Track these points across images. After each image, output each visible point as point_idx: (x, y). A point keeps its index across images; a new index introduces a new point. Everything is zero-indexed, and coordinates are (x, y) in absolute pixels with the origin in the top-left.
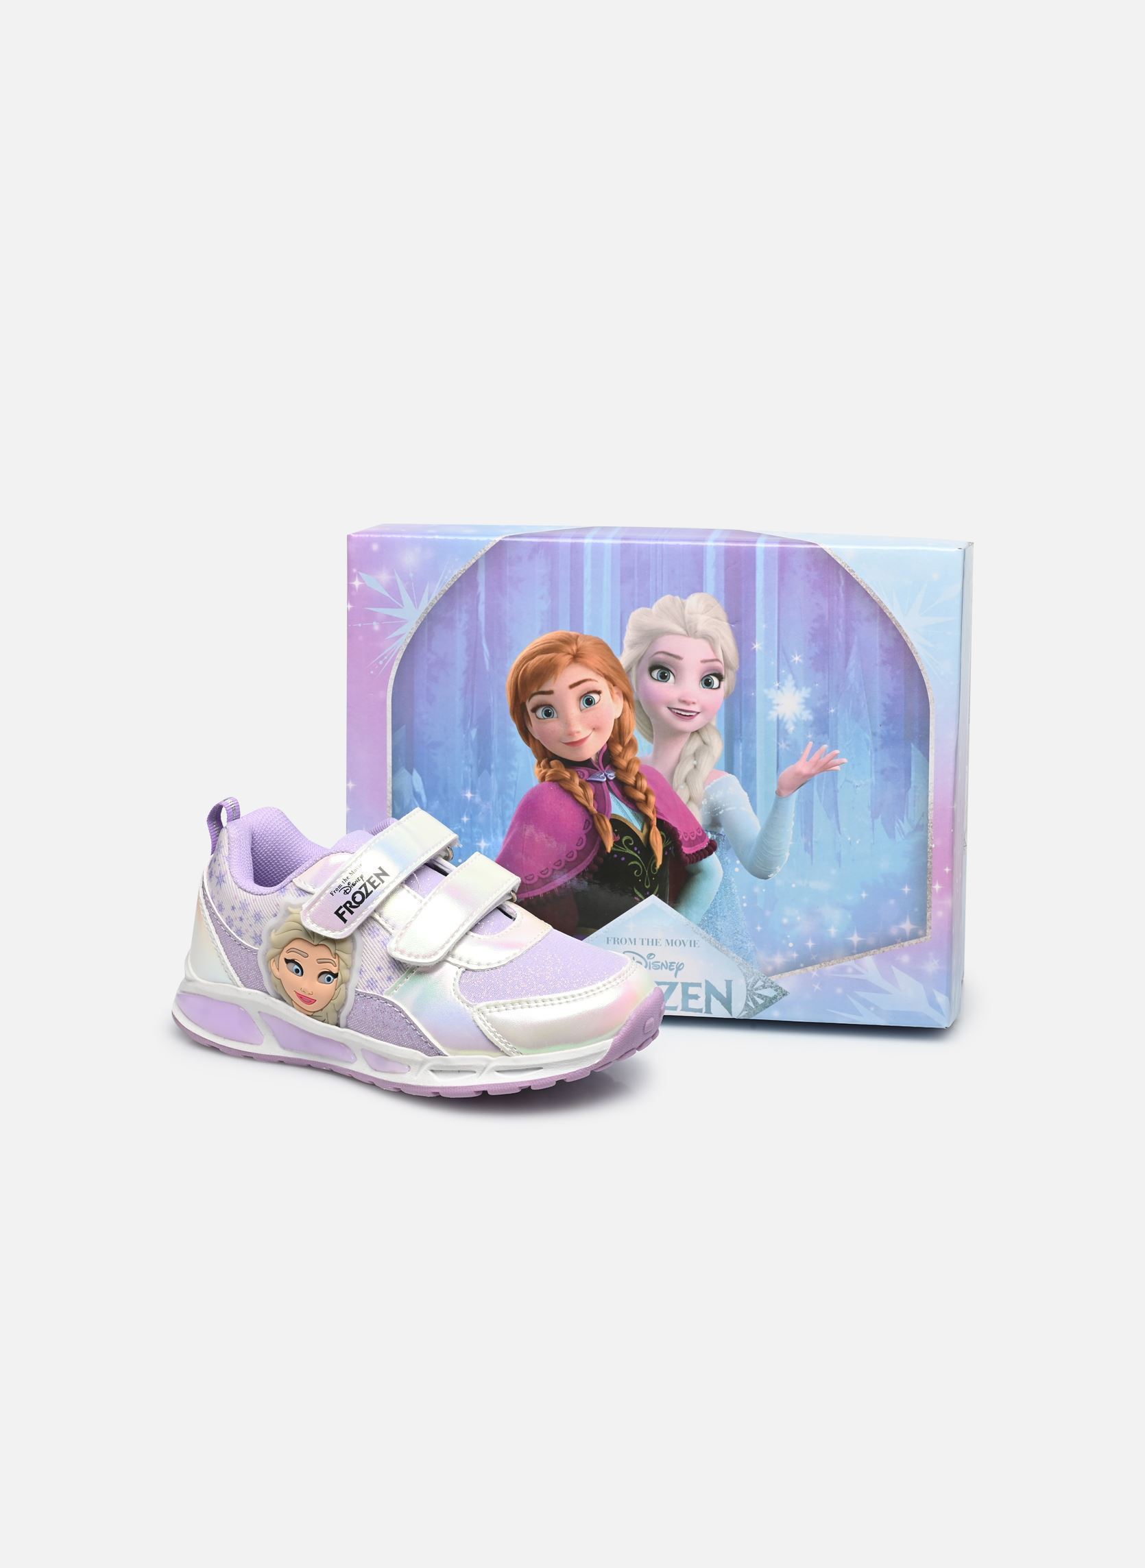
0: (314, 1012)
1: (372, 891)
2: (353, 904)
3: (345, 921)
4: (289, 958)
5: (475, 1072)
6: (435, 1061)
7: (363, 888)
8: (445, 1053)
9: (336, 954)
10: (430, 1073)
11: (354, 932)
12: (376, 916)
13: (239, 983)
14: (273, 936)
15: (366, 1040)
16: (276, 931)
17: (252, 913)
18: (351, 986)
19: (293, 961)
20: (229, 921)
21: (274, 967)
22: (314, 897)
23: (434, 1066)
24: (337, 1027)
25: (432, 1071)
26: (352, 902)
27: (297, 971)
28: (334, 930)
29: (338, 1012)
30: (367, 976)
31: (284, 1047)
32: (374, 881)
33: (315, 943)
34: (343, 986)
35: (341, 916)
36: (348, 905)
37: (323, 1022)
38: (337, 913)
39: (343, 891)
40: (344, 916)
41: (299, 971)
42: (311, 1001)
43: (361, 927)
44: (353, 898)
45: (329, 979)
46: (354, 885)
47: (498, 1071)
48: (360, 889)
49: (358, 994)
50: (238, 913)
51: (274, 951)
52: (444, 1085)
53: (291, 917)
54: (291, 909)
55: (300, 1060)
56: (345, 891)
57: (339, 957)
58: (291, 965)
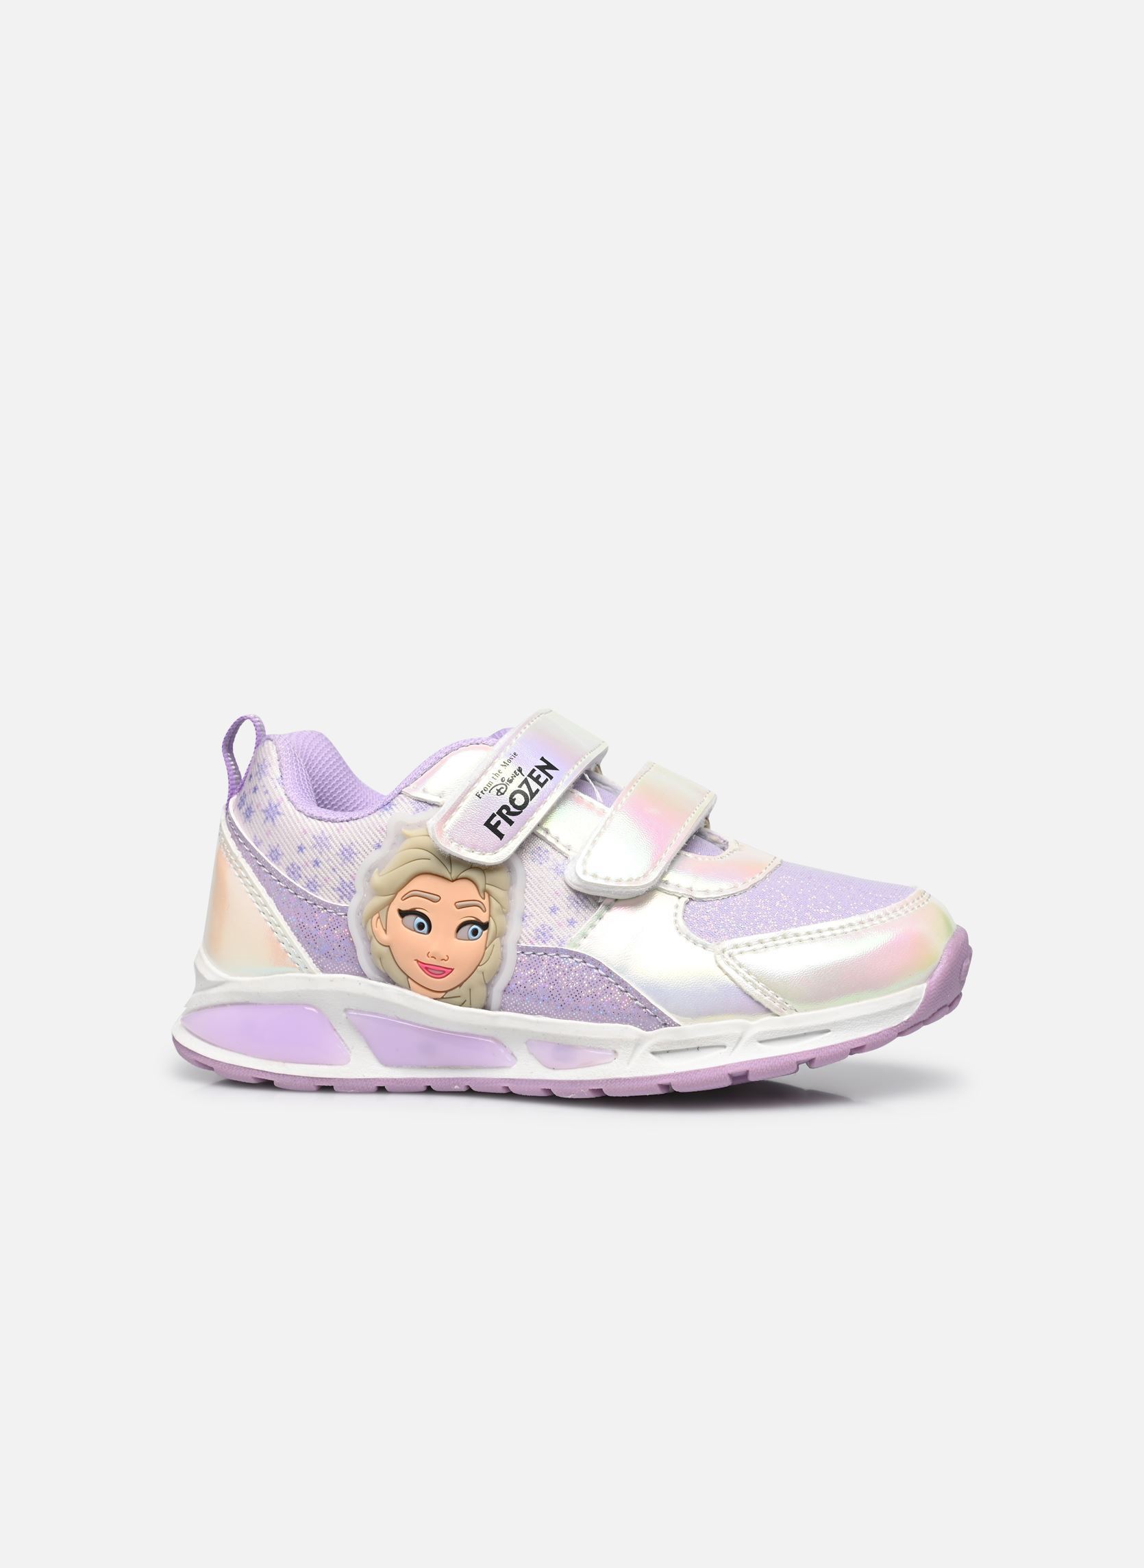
0: (446, 992)
1: (538, 790)
2: (513, 809)
3: (501, 836)
4: (405, 908)
5: (725, 1047)
6: (661, 1035)
7: (525, 785)
8: (675, 1020)
9: (485, 891)
10: (651, 1056)
11: (512, 856)
12: (541, 832)
13: (313, 967)
14: (377, 879)
15: (538, 1022)
16: (379, 871)
17: (336, 849)
18: (510, 941)
19: (413, 912)
20: (294, 870)
21: (379, 929)
22: (445, 809)
23: (659, 1044)
24: (484, 1011)
25: (653, 1053)
26: (511, 807)
27: (421, 926)
28: (484, 851)
29: (489, 985)
30: (534, 923)
31: (385, 1063)
32: (539, 776)
33: (454, 876)
34: (497, 940)
35: (495, 830)
36: (504, 811)
37: (461, 1005)
38: (487, 824)
39: (494, 791)
40: (499, 828)
41: (425, 925)
42: (444, 972)
43: (521, 849)
44: (512, 801)
45: (475, 932)
46: (510, 781)
47: (761, 1042)
48: (520, 786)
49: (523, 951)
50: (310, 855)
51: (379, 900)
52: (679, 1070)
53: (408, 843)
54: (407, 832)
55: (414, 1080)
56: (499, 791)
57: (489, 895)
58: (409, 918)
